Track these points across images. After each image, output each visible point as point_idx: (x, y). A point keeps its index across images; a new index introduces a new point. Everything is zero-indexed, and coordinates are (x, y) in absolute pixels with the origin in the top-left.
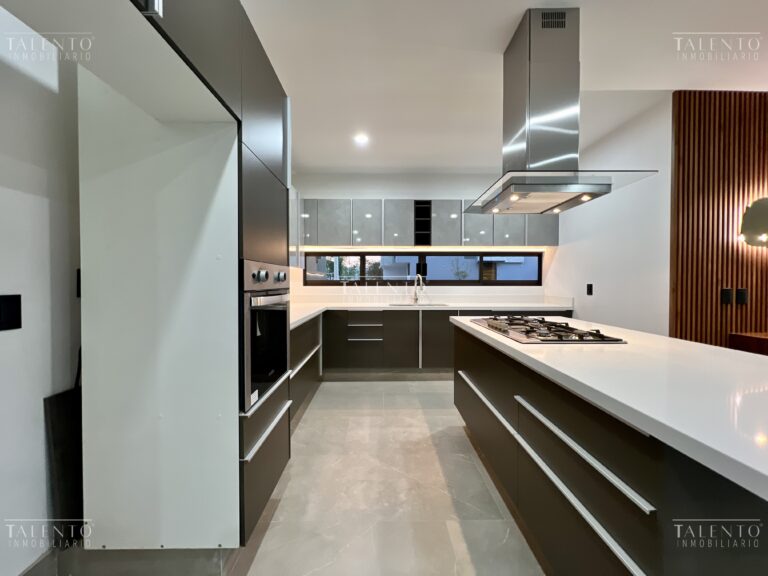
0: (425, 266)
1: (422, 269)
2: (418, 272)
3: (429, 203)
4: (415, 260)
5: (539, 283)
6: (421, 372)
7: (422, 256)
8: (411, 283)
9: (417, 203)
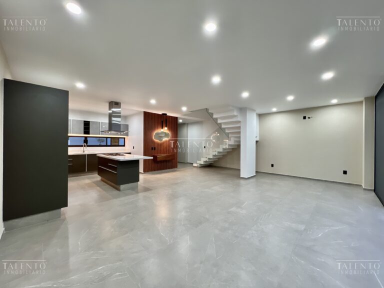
0: (87, 141)
1: (86, 141)
2: (84, 143)
3: (89, 122)
4: (84, 138)
5: (124, 146)
6: (86, 173)
7: (86, 138)
8: (82, 146)
9: (84, 121)
